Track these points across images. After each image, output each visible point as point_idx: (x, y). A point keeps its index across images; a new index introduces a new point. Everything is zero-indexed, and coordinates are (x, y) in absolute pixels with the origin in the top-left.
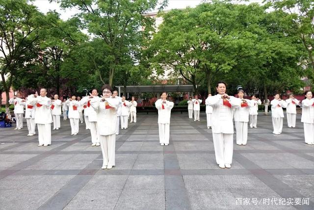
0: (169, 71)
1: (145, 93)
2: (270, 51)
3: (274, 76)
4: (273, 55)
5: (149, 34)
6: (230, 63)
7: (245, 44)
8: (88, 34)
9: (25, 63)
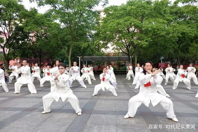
0: (113, 47)
1: (98, 61)
2: (177, 32)
3: (185, 50)
4: (179, 34)
5: (99, 23)
6: (147, 40)
7: (157, 27)
8: (60, 23)
9: (20, 42)
